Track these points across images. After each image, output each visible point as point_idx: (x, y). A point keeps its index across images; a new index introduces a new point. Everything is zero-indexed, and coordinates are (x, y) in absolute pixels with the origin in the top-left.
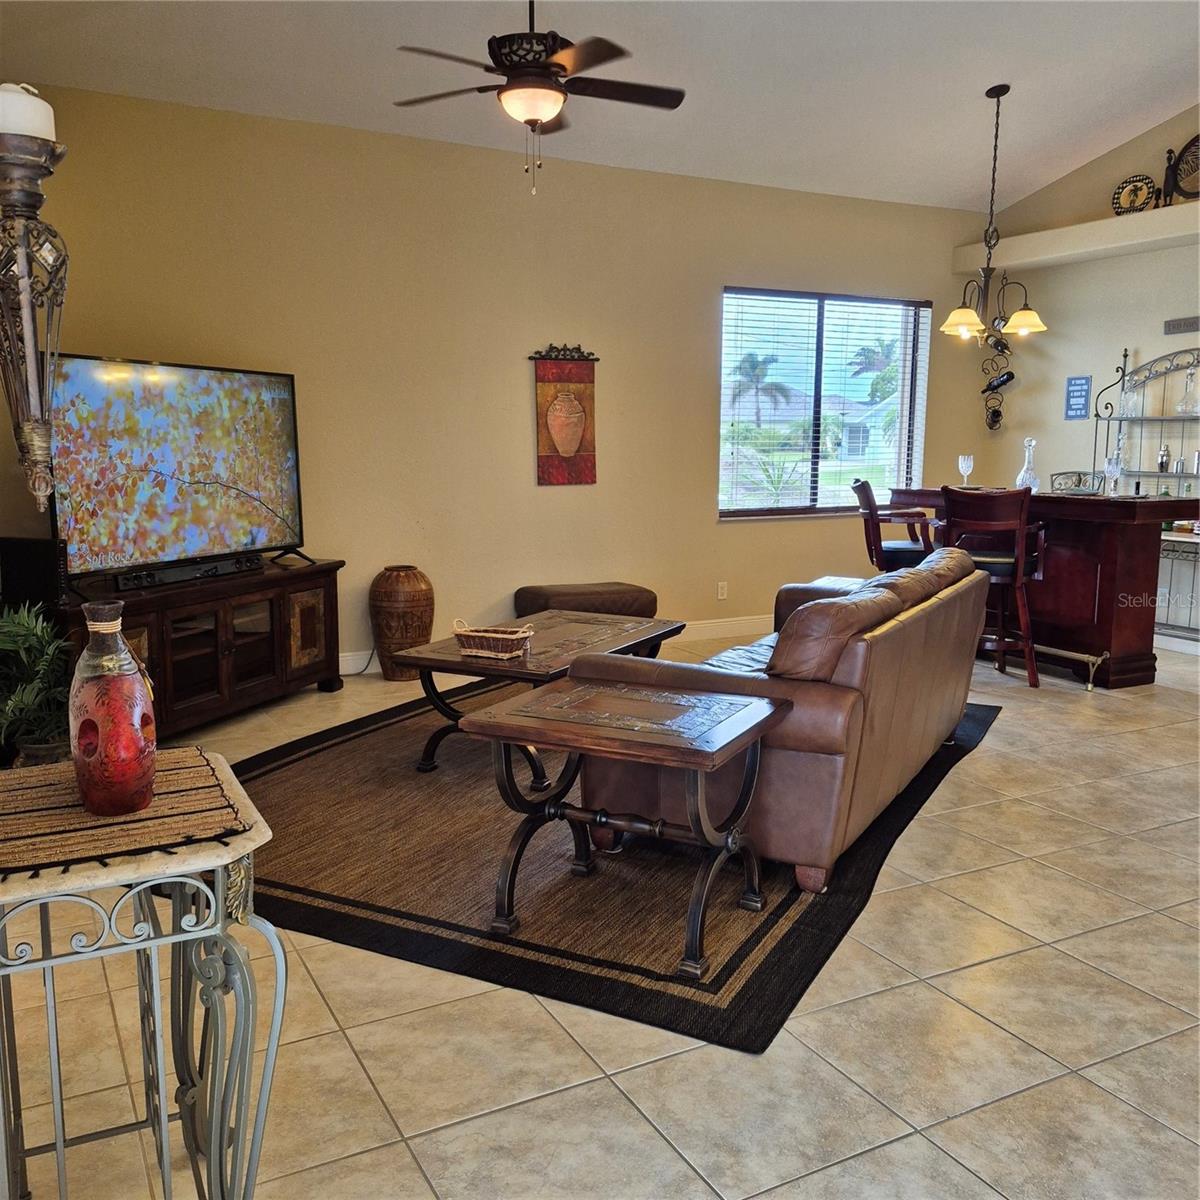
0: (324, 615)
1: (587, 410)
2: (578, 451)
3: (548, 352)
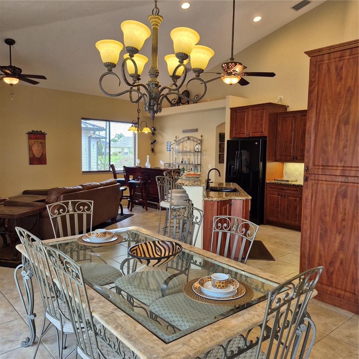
1: (44, 146)
2: (41, 156)
3: (32, 132)
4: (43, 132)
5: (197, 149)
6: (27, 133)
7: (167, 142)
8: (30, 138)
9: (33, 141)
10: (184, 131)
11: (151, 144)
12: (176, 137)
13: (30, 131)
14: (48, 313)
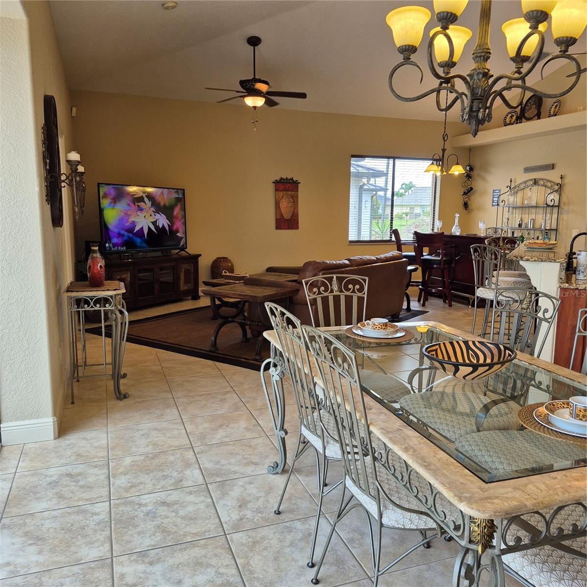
0: (193, 273)
1: (295, 201)
2: (291, 217)
3: (280, 180)
4: (295, 179)
5: (551, 201)
6: (273, 182)
7: (494, 190)
8: (277, 190)
9: (281, 194)
10: (527, 170)
11: (463, 195)
12: (511, 181)
13: (278, 178)
14: (305, 426)
